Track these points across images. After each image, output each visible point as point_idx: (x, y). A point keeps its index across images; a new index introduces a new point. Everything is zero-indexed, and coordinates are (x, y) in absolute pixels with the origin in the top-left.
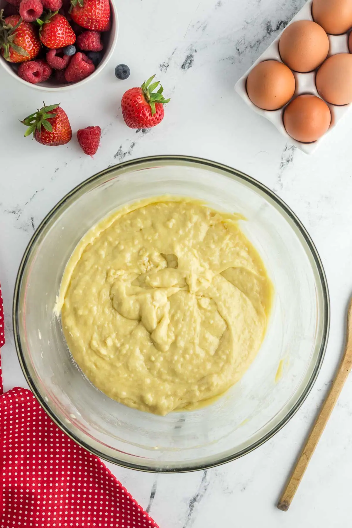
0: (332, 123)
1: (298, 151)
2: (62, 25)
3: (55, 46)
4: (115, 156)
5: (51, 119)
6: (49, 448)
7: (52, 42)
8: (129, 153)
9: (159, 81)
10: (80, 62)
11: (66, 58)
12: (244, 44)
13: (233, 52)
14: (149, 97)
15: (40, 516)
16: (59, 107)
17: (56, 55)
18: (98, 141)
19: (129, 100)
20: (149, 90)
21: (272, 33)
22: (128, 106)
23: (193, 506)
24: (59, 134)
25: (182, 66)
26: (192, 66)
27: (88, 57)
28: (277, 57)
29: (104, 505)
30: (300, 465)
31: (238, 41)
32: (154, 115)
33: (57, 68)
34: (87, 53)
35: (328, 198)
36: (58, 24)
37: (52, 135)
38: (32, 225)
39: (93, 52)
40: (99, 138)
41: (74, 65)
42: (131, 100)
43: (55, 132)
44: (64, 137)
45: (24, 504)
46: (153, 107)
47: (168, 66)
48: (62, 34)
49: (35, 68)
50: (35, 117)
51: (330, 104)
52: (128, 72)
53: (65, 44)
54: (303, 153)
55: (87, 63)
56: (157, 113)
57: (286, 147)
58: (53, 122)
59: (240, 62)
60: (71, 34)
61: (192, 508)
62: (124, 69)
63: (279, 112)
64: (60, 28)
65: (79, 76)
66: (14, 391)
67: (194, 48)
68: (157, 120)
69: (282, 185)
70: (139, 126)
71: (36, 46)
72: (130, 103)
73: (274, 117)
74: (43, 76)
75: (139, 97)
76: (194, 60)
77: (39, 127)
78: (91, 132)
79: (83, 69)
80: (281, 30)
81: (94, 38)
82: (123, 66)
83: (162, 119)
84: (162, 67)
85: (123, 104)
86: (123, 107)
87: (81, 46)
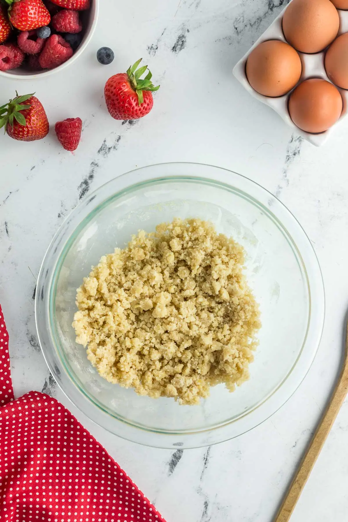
0: (343, 111)
1: (305, 142)
2: (34, 3)
3: (27, 28)
4: (99, 151)
5: (24, 110)
7: (23, 24)
8: (114, 147)
9: (147, 66)
10: (56, 46)
11: (40, 42)
12: (243, 22)
13: (230, 32)
14: (135, 84)
16: (33, 97)
17: (29, 38)
18: (78, 135)
19: (113, 88)
20: (136, 76)
21: (275, 9)
22: (111, 95)
24: (34, 128)
25: (173, 48)
26: (184, 48)
27: (65, 40)
28: (281, 37)
31: (236, 19)
32: (142, 105)
33: (30, 53)
34: (63, 35)
35: (340, 195)
36: (29, 3)
37: (26, 129)
38: (6, 230)
39: (72, 34)
40: (79, 132)
41: (49, 49)
42: (115, 88)
43: (29, 126)
44: (40, 131)
46: (140, 95)
47: (157, 48)
48: (35, 13)
49: (4, 53)
50: (6, 109)
51: (341, 89)
52: (111, 55)
53: (38, 25)
54: (311, 144)
55: (64, 47)
56: (145, 102)
57: (293, 138)
58: (27, 114)
59: (238, 42)
60: (45, 14)
62: (107, 52)
63: (284, 99)
64: (31, 7)
65: (55, 61)
67: (187, 28)
68: (145, 110)
69: (288, 181)
70: (125, 117)
71: (5, 28)
72: (114, 91)
73: (278, 104)
74: (15, 62)
75: (124, 84)
76: (187, 41)
77: (11, 121)
78: (70, 124)
79: (60, 54)
80: (285, 5)
81: (72, 18)
82: (105, 49)
83: (151, 108)
84: (151, 49)
85: (106, 93)
86: (106, 95)
87: (57, 27)
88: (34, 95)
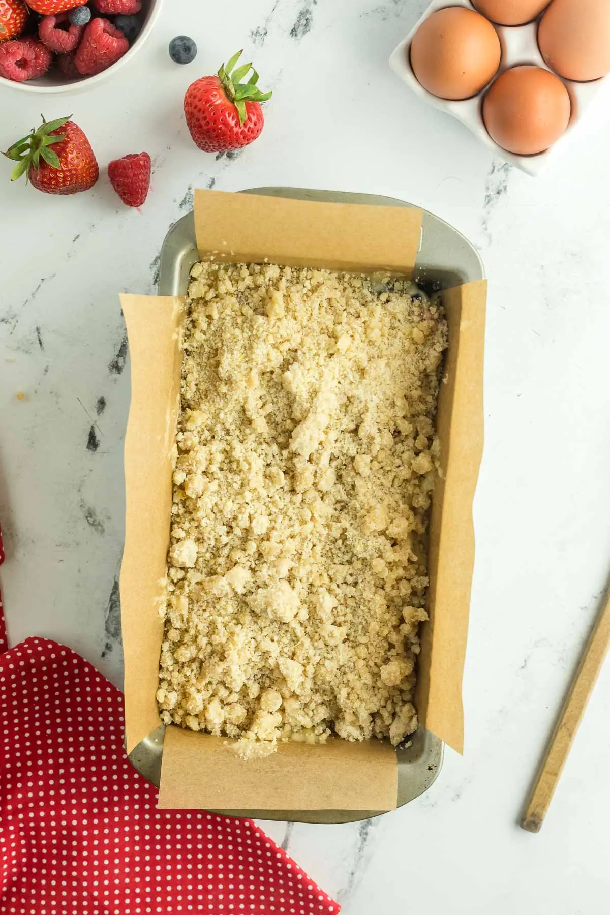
0: (572, 116)
1: (515, 171)
3: (52, 10)
4: (181, 204)
5: (56, 144)
6: (98, 743)
7: (46, 3)
9: (251, 63)
10: (100, 36)
11: (75, 31)
14: (233, 91)
15: (90, 868)
16: (69, 122)
17: (56, 27)
18: (146, 180)
19: (196, 100)
20: (234, 79)
22: (195, 111)
23: (366, 834)
24: (74, 172)
25: (292, 31)
26: (309, 30)
27: (116, 26)
28: (464, 1)
29: (205, 841)
30: (556, 747)
32: (245, 125)
33: (60, 50)
34: (112, 18)
35: (576, 254)
37: (60, 175)
38: (38, 342)
39: (124, 16)
40: (148, 174)
41: (90, 43)
42: (200, 100)
43: (65, 169)
44: (84, 177)
45: (59, 847)
46: (242, 108)
47: (266, 33)
49: (19, 53)
50: (28, 144)
51: (568, 81)
52: (192, 48)
53: (70, 4)
54: (525, 174)
55: (113, 37)
56: (249, 119)
57: (494, 167)
58: (60, 149)
59: (398, 16)
61: (365, 836)
63: (475, 102)
65: (100, 61)
66: (26, 646)
68: (250, 135)
69: (490, 236)
70: (220, 146)
71: (17, 11)
72: (199, 104)
73: (467, 111)
74: (36, 66)
75: (215, 93)
76: (314, 19)
77: (35, 160)
78: (132, 163)
79: (107, 49)
82: (182, 38)
83: (261, 130)
84: (256, 35)
85: (187, 108)
86: (187, 113)
87: (101, 6)
88: (70, 120)
